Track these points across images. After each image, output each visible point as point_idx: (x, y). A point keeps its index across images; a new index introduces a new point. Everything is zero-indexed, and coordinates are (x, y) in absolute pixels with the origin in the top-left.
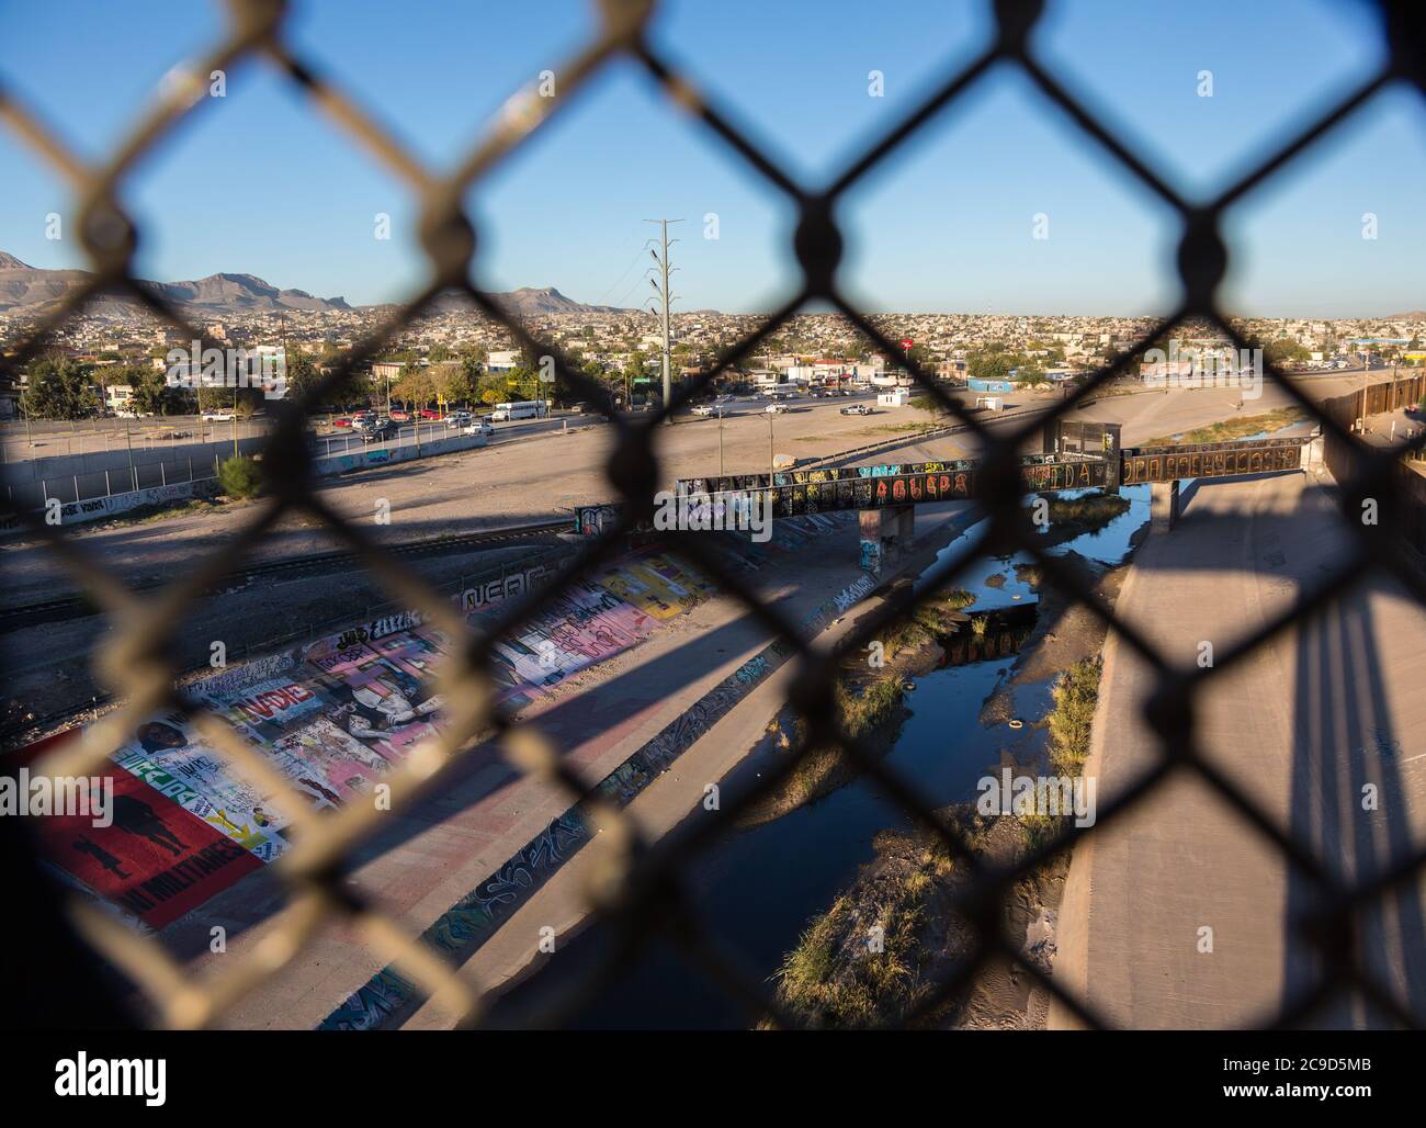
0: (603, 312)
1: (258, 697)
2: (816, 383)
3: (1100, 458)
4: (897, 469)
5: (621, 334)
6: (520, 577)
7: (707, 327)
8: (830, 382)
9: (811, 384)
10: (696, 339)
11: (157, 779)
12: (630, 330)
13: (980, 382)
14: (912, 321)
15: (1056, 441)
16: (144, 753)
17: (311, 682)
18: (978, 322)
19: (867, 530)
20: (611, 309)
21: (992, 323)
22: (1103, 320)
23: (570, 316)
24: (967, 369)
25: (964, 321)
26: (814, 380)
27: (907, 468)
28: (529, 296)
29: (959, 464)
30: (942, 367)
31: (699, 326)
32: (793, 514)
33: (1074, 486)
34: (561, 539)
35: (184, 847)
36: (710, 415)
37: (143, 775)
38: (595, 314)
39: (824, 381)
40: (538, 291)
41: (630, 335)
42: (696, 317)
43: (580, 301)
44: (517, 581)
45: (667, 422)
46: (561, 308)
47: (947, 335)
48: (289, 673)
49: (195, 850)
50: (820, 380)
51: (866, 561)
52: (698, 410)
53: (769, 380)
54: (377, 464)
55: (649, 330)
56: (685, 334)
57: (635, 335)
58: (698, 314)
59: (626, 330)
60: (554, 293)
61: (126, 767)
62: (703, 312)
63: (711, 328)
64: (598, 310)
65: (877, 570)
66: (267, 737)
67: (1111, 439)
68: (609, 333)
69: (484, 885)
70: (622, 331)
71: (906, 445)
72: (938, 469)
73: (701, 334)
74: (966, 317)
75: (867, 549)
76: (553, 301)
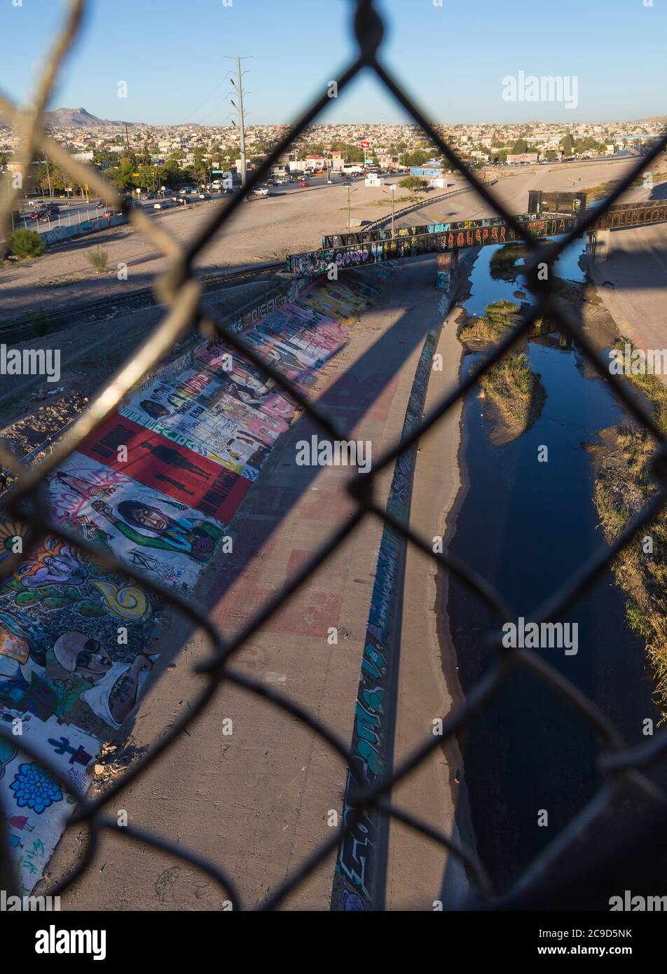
0: (119, 125)
1: (186, 382)
2: (309, 172)
3: (570, 215)
4: (449, 226)
5: (143, 141)
6: (273, 300)
7: (200, 135)
8: (316, 171)
9: (305, 173)
10: (195, 144)
11: (169, 434)
12: (148, 138)
13: (418, 169)
14: (333, 129)
15: (538, 204)
16: (153, 420)
17: (205, 371)
18: (377, 129)
19: (444, 267)
20: (124, 123)
21: (386, 130)
22: (457, 127)
23: (100, 128)
24: (399, 160)
25: (367, 129)
26: (307, 170)
27: (454, 225)
28: (65, 113)
29: (483, 222)
30: (382, 159)
31: (195, 135)
32: (404, 256)
33: (556, 234)
34: (279, 277)
35: (210, 475)
36: (267, 195)
37: (161, 433)
38: (116, 127)
39: (313, 171)
40: (72, 110)
41: (150, 141)
42: (186, 128)
43: (101, 117)
44: (271, 304)
45: (246, 200)
46: (90, 123)
47: (361, 139)
48: (190, 366)
49: (214, 477)
50: (310, 170)
51: (442, 285)
52: (259, 192)
53: (281, 171)
54: (86, 231)
55: (162, 138)
56: (187, 140)
57: (153, 141)
58: (187, 126)
59: (146, 138)
60: (83, 111)
61: (150, 428)
62: (191, 125)
63: (203, 135)
64: (115, 123)
65: (448, 290)
66: (207, 407)
67: (579, 203)
68: (135, 140)
69: (392, 486)
70: (143, 139)
71: (412, 211)
72: (472, 225)
73: (198, 140)
74: (368, 127)
75: (442, 277)
76: (83, 118)
